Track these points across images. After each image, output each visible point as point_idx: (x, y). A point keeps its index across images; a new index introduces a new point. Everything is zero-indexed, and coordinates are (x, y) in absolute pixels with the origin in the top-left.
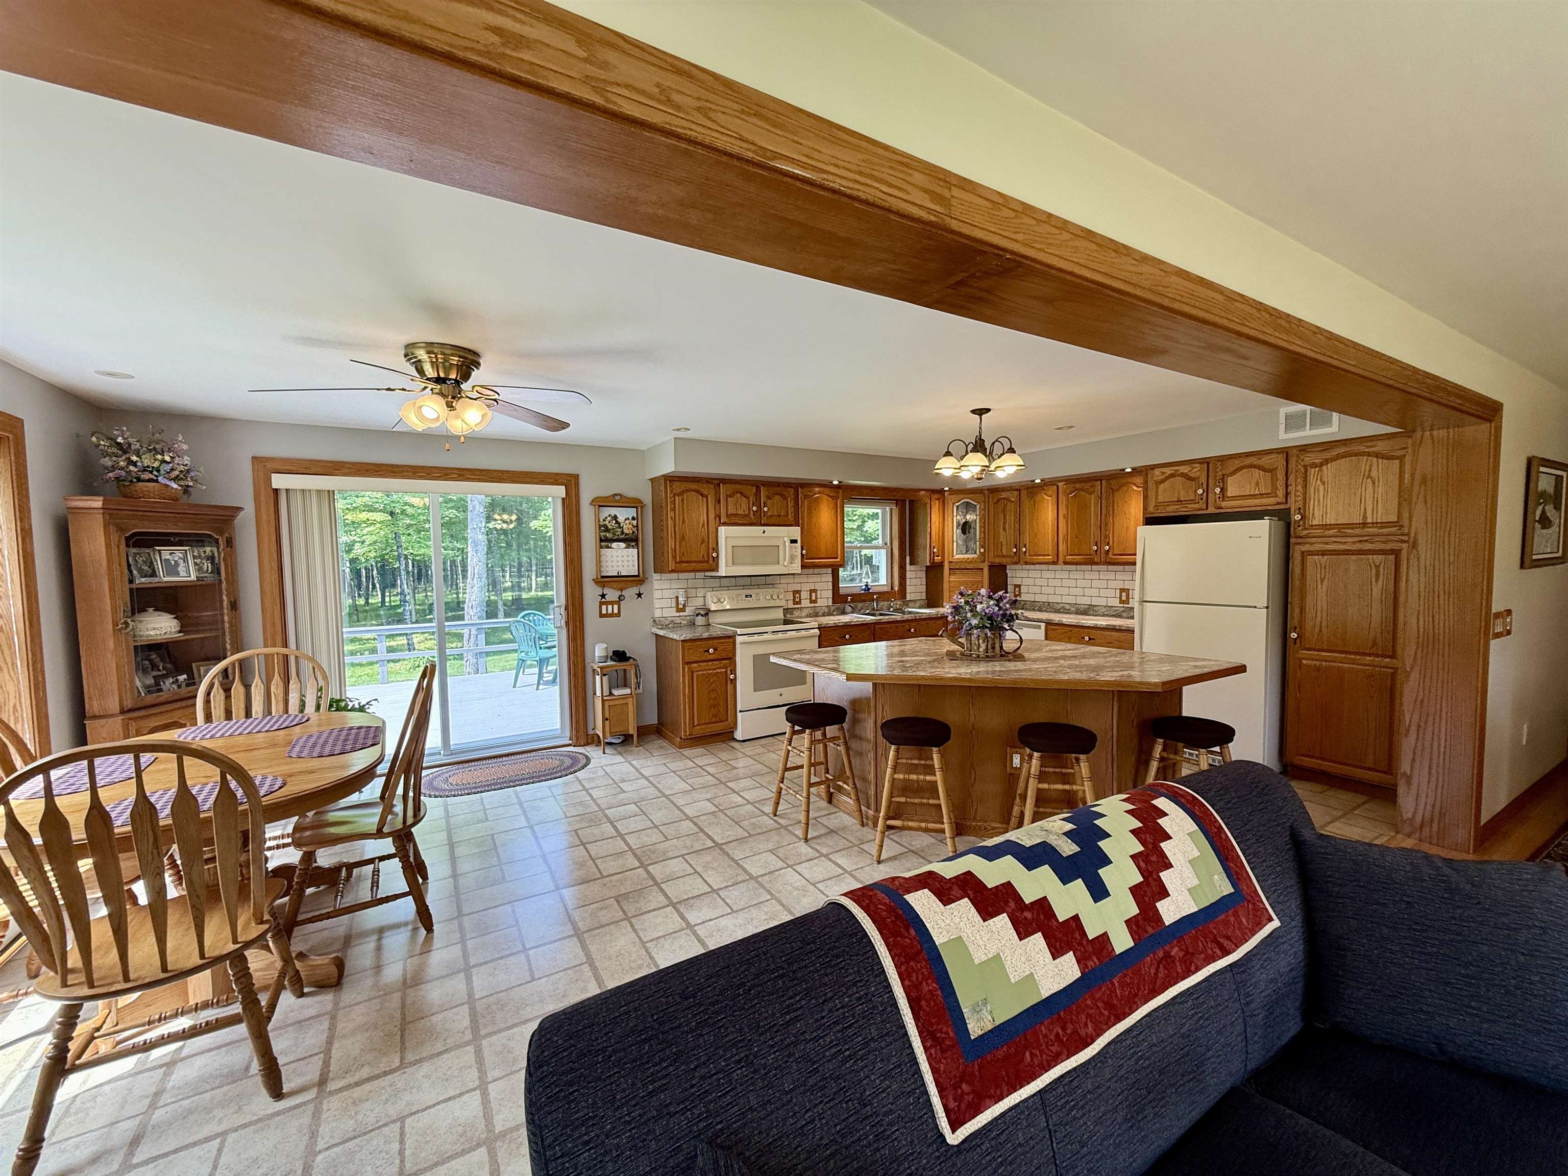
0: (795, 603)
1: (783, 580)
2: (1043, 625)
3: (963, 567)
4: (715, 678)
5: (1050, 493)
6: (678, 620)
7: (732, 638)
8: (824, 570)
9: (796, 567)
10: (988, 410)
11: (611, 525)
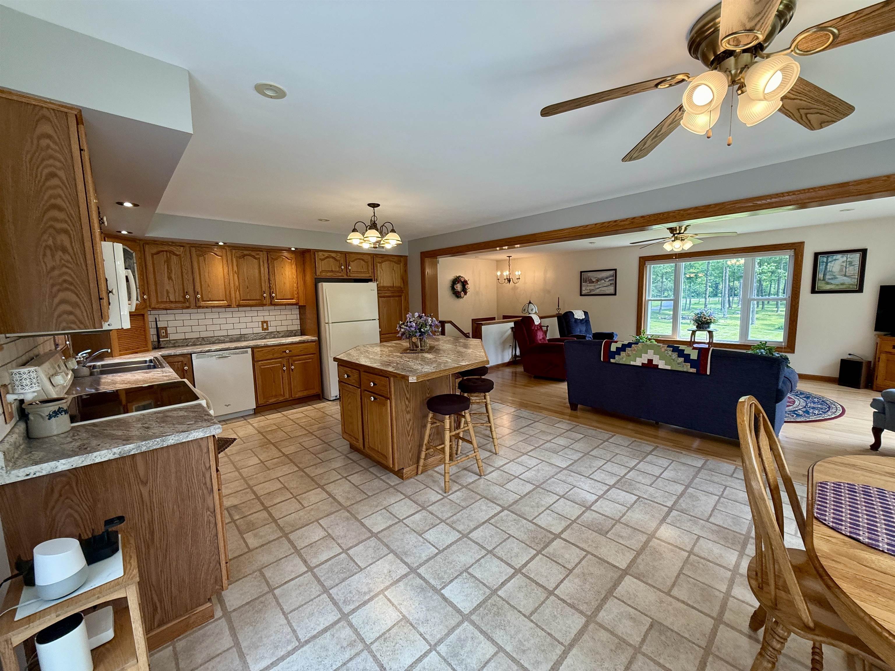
5: (220, 254)
10: (377, 205)
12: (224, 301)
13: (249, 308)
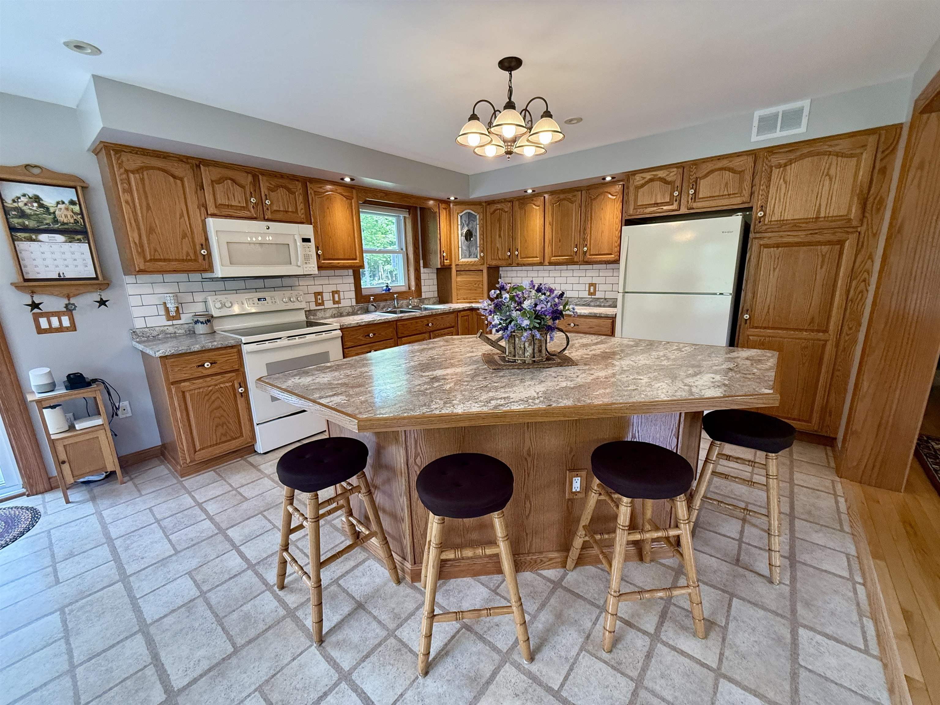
0: (317, 304)
1: (303, 282)
3: (467, 269)
5: (538, 203)
6: (171, 330)
7: (237, 348)
8: (345, 272)
9: (312, 268)
11: (31, 209)
13: (565, 267)
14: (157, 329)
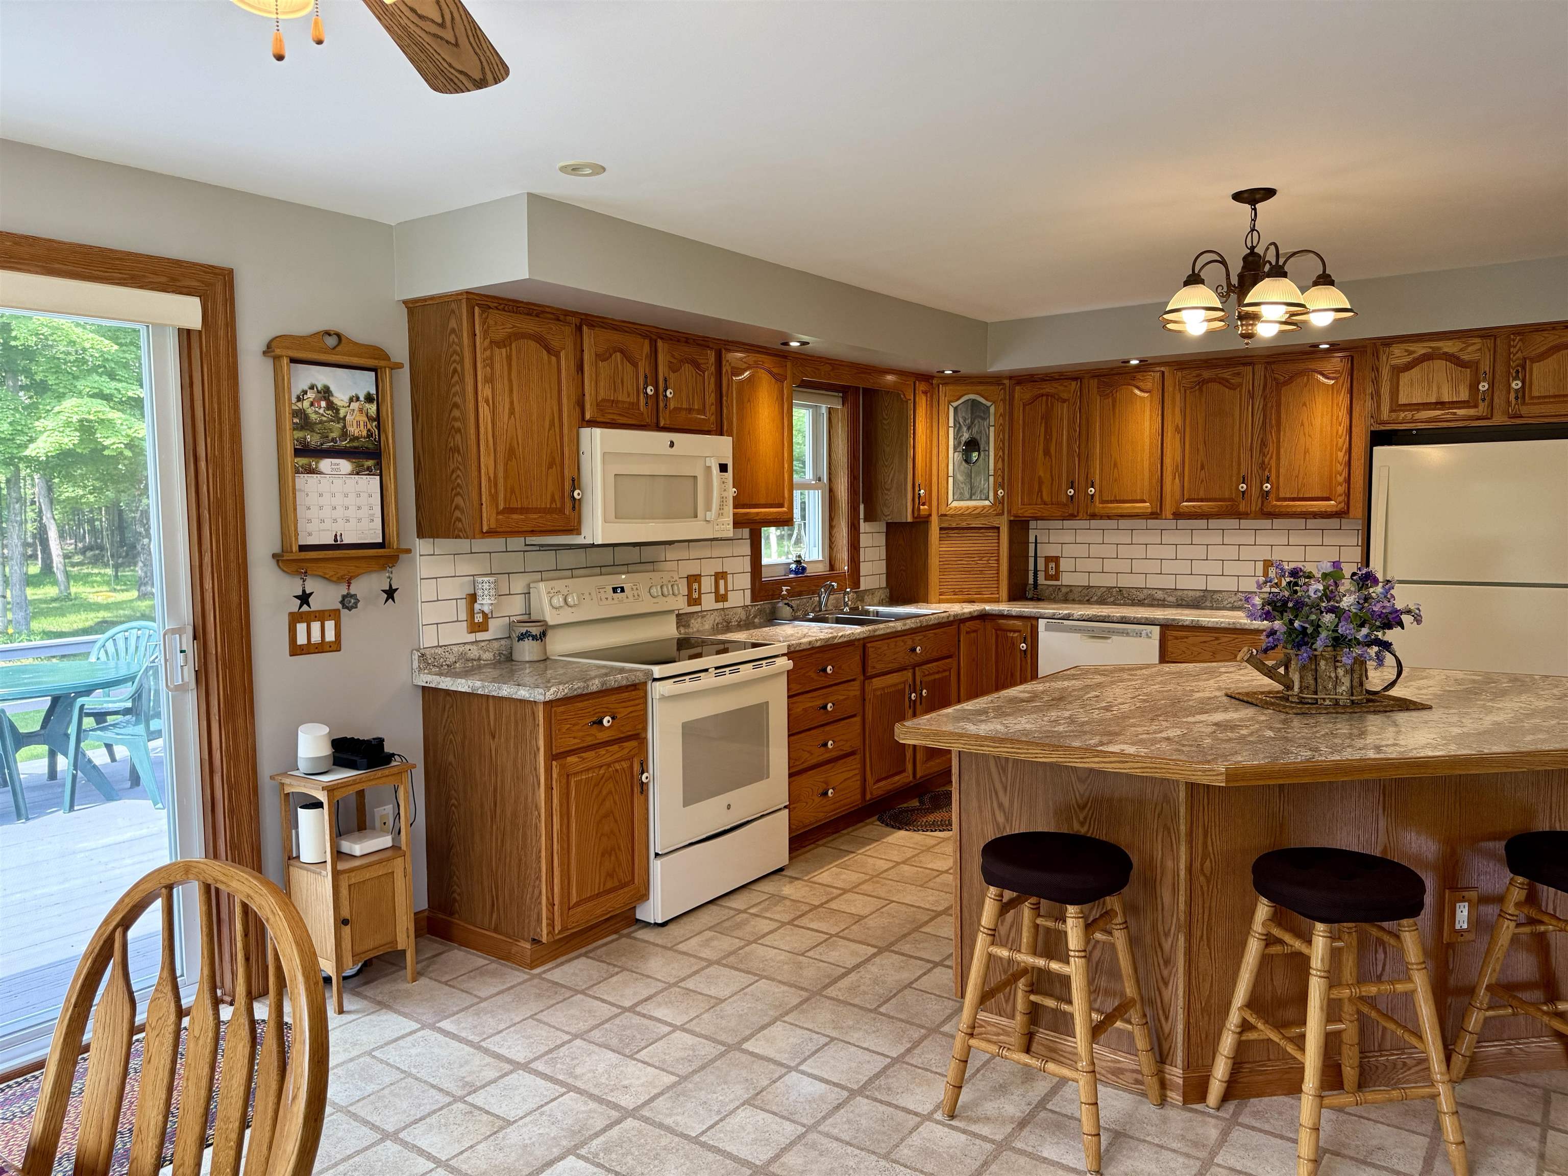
0: (692, 601)
1: (671, 554)
2: (1156, 630)
3: (964, 524)
4: (610, 785)
5: (1149, 386)
6: (474, 652)
7: (637, 690)
9: (726, 524)
10: (1269, 193)
11: (316, 412)
12: (1144, 502)
13: (1202, 523)
14: (455, 649)
